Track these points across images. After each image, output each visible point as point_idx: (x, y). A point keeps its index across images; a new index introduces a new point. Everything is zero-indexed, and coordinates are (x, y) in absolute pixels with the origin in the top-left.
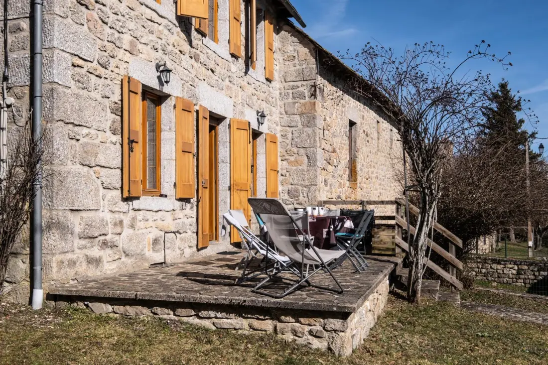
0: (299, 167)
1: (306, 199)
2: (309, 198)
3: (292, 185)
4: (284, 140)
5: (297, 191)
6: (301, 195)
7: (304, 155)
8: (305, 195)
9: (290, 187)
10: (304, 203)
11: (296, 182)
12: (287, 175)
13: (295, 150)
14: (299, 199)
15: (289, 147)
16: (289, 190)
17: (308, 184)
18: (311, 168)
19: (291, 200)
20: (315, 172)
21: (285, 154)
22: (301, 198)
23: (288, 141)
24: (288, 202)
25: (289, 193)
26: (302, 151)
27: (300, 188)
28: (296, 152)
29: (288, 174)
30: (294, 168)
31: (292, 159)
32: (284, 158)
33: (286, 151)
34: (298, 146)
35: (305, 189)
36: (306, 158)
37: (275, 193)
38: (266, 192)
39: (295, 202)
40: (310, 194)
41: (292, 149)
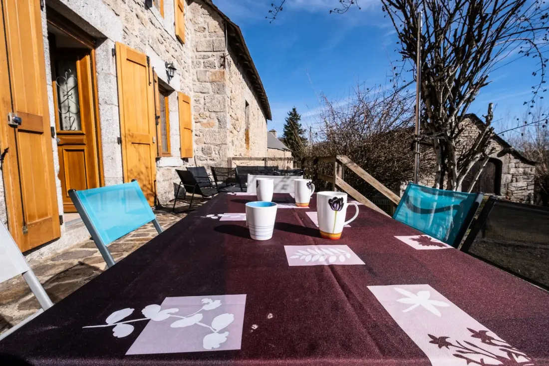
0: (211, 128)
1: (217, 156)
2: (221, 155)
3: (205, 143)
4: (197, 105)
5: (209, 149)
6: (213, 152)
7: (216, 118)
8: (217, 153)
9: (204, 145)
10: (216, 159)
11: (208, 141)
12: (201, 135)
13: (207, 113)
14: (211, 156)
15: (202, 111)
16: (202, 148)
17: (219, 143)
18: (222, 130)
19: (204, 156)
20: (224, 133)
21: (198, 116)
22: (213, 155)
23: (200, 106)
24: (202, 159)
25: (202, 151)
26: (213, 115)
27: (213, 147)
28: (208, 116)
29: (201, 134)
30: (207, 129)
31: (205, 121)
32: (197, 121)
33: (199, 115)
34: (210, 110)
35: (216, 147)
36: (217, 121)
37: (189, 150)
38: (180, 149)
39: (208, 158)
40: (221, 152)
41: (205, 113)
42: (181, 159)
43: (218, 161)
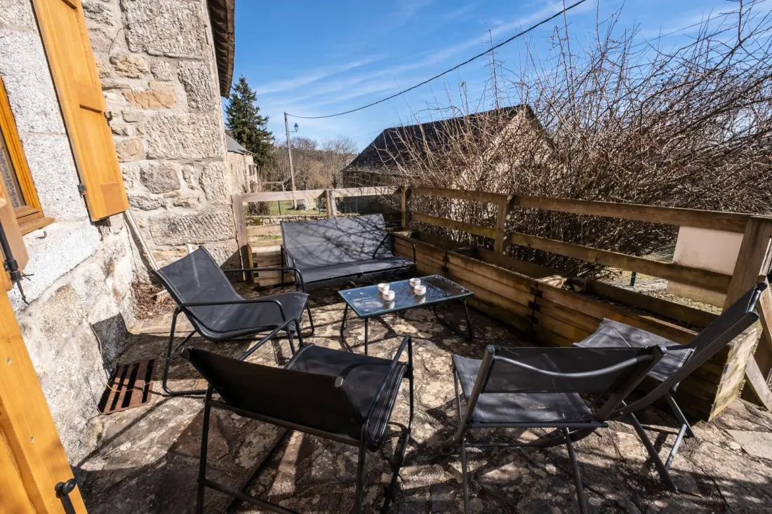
0: (163, 110)
1: (198, 192)
2: (208, 190)
3: (148, 158)
4: (95, 25)
5: (168, 174)
6: (182, 182)
7: (175, 79)
8: (195, 183)
9: (145, 164)
10: (195, 202)
11: (161, 150)
12: (129, 132)
13: (144, 62)
14: (178, 195)
15: (119, 49)
16: (142, 173)
17: (199, 157)
18: (201, 116)
19: (154, 196)
20: (212, 127)
21: (109, 68)
22: (184, 190)
23: (111, 31)
24: (146, 204)
25: (144, 180)
26: (165, 67)
27: (178, 167)
28: (147, 68)
29: (131, 129)
30: (149, 113)
31: (137, 86)
32: (108, 82)
33: (111, 62)
34: (151, 51)
35: (192, 169)
36: (180, 88)
37: (112, 188)
38: (82, 189)
39: (169, 202)
40: (206, 182)
41: (132, 57)
42: (92, 223)
43: (200, 207)
